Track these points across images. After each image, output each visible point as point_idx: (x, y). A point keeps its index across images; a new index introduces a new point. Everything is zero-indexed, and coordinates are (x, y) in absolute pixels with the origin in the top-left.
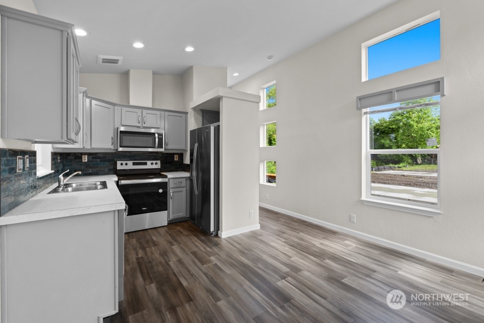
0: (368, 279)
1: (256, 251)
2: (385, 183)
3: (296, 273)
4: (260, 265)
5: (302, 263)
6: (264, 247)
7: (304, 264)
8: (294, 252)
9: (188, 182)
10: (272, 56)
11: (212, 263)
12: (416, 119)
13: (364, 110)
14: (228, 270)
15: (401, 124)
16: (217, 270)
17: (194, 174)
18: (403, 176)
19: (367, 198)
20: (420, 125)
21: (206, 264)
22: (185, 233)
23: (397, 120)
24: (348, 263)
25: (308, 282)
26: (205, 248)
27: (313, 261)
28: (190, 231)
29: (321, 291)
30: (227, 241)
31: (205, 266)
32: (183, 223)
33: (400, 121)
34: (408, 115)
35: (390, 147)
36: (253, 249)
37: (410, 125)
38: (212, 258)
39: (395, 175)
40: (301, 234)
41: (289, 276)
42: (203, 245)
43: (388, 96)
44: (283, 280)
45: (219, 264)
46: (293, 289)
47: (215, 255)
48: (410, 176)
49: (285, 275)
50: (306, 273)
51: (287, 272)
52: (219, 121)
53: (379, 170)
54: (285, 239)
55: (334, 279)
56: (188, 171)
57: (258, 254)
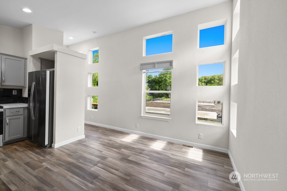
0: (140, 155)
1: (80, 152)
2: (155, 107)
3: (104, 160)
4: (81, 161)
5: (108, 154)
6: (86, 149)
7: (110, 154)
8: (104, 148)
9: (26, 111)
10: (96, 32)
11: (43, 167)
12: (169, 78)
13: (144, 71)
14: (55, 170)
15: (163, 79)
16: (47, 172)
17: (32, 104)
18: (163, 103)
19: (144, 114)
20: (170, 80)
21: (38, 169)
22: (21, 149)
23: (161, 77)
24: (133, 149)
25: (110, 164)
26: (38, 158)
27: (115, 151)
28: (26, 147)
29: (117, 167)
30: (58, 149)
31: (37, 170)
32: (20, 143)
33: (163, 77)
34: (166, 75)
35: (159, 90)
36: (78, 152)
37: (166, 80)
38: (44, 164)
39: (160, 103)
40: (111, 137)
41: (99, 163)
42: (37, 156)
43: (153, 65)
44: (95, 166)
45: (49, 167)
46: (100, 170)
47: (47, 161)
48: (165, 103)
49: (97, 163)
50: (110, 159)
51: (98, 161)
52: (54, 67)
53: (154, 100)
54: (101, 141)
55: (125, 159)
56: (26, 103)
57: (81, 154)
